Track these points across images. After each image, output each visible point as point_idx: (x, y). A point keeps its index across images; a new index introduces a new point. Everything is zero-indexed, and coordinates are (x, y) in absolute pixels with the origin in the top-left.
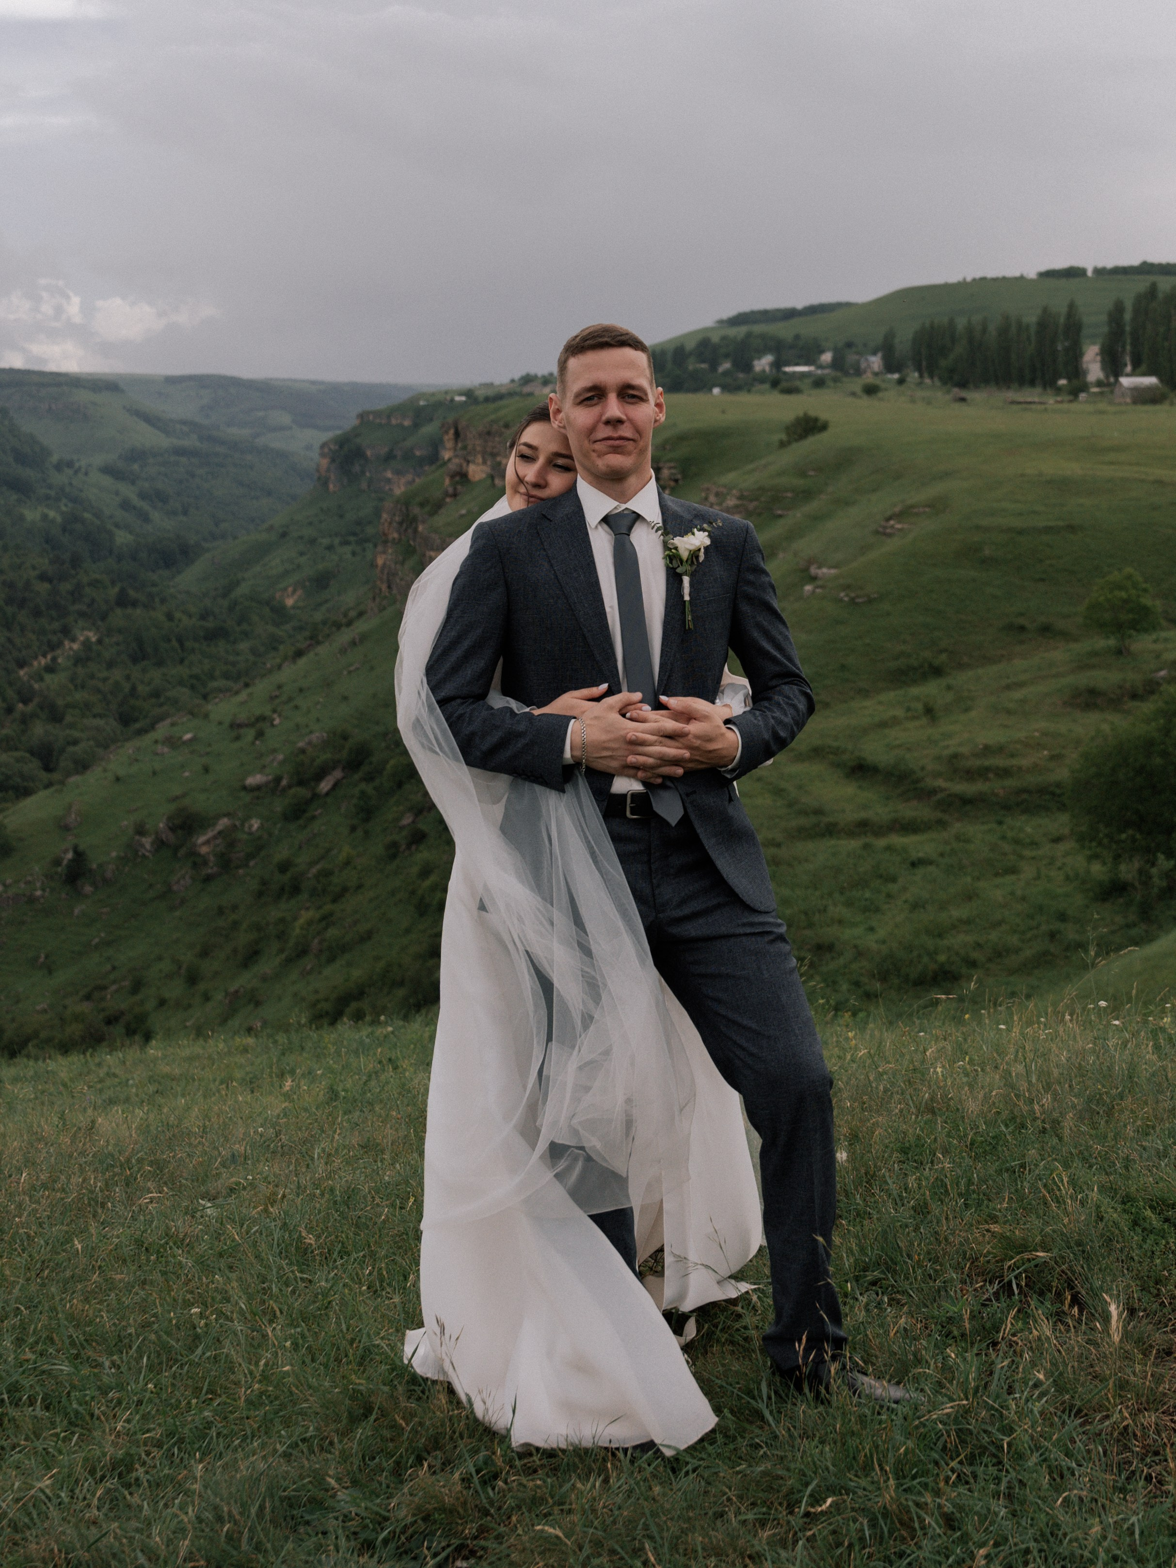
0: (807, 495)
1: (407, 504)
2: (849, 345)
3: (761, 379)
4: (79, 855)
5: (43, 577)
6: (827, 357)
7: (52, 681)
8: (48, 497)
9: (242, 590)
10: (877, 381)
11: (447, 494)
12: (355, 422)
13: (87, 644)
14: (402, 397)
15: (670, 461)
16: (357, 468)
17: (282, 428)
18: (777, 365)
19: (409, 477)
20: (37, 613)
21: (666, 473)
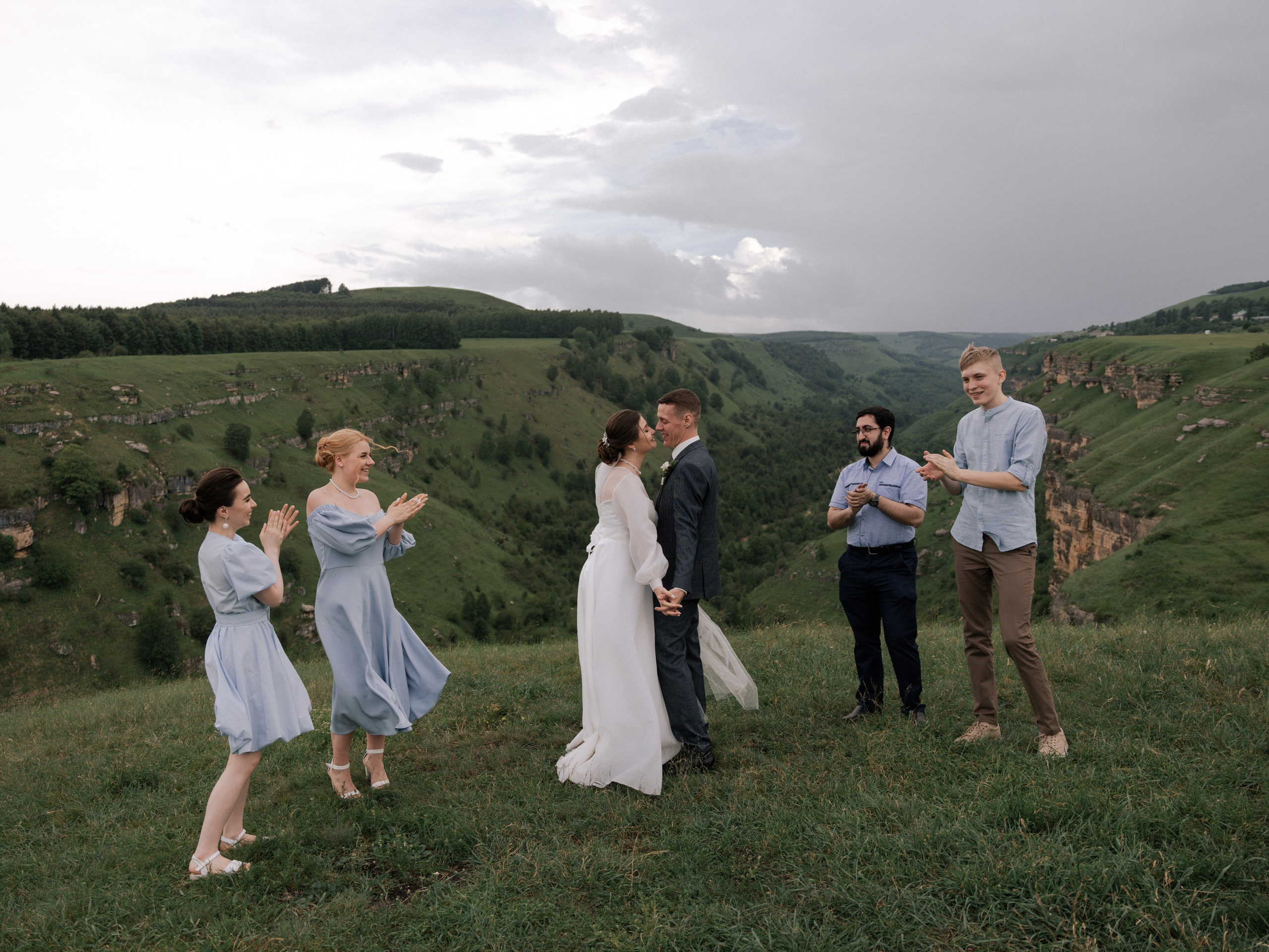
3: (1235, 324)
5: (840, 431)
8: (842, 393)
9: (936, 438)
11: (1044, 391)
14: (1021, 340)
18: (1248, 316)
19: (1024, 382)
20: (837, 448)
21: (1173, 379)
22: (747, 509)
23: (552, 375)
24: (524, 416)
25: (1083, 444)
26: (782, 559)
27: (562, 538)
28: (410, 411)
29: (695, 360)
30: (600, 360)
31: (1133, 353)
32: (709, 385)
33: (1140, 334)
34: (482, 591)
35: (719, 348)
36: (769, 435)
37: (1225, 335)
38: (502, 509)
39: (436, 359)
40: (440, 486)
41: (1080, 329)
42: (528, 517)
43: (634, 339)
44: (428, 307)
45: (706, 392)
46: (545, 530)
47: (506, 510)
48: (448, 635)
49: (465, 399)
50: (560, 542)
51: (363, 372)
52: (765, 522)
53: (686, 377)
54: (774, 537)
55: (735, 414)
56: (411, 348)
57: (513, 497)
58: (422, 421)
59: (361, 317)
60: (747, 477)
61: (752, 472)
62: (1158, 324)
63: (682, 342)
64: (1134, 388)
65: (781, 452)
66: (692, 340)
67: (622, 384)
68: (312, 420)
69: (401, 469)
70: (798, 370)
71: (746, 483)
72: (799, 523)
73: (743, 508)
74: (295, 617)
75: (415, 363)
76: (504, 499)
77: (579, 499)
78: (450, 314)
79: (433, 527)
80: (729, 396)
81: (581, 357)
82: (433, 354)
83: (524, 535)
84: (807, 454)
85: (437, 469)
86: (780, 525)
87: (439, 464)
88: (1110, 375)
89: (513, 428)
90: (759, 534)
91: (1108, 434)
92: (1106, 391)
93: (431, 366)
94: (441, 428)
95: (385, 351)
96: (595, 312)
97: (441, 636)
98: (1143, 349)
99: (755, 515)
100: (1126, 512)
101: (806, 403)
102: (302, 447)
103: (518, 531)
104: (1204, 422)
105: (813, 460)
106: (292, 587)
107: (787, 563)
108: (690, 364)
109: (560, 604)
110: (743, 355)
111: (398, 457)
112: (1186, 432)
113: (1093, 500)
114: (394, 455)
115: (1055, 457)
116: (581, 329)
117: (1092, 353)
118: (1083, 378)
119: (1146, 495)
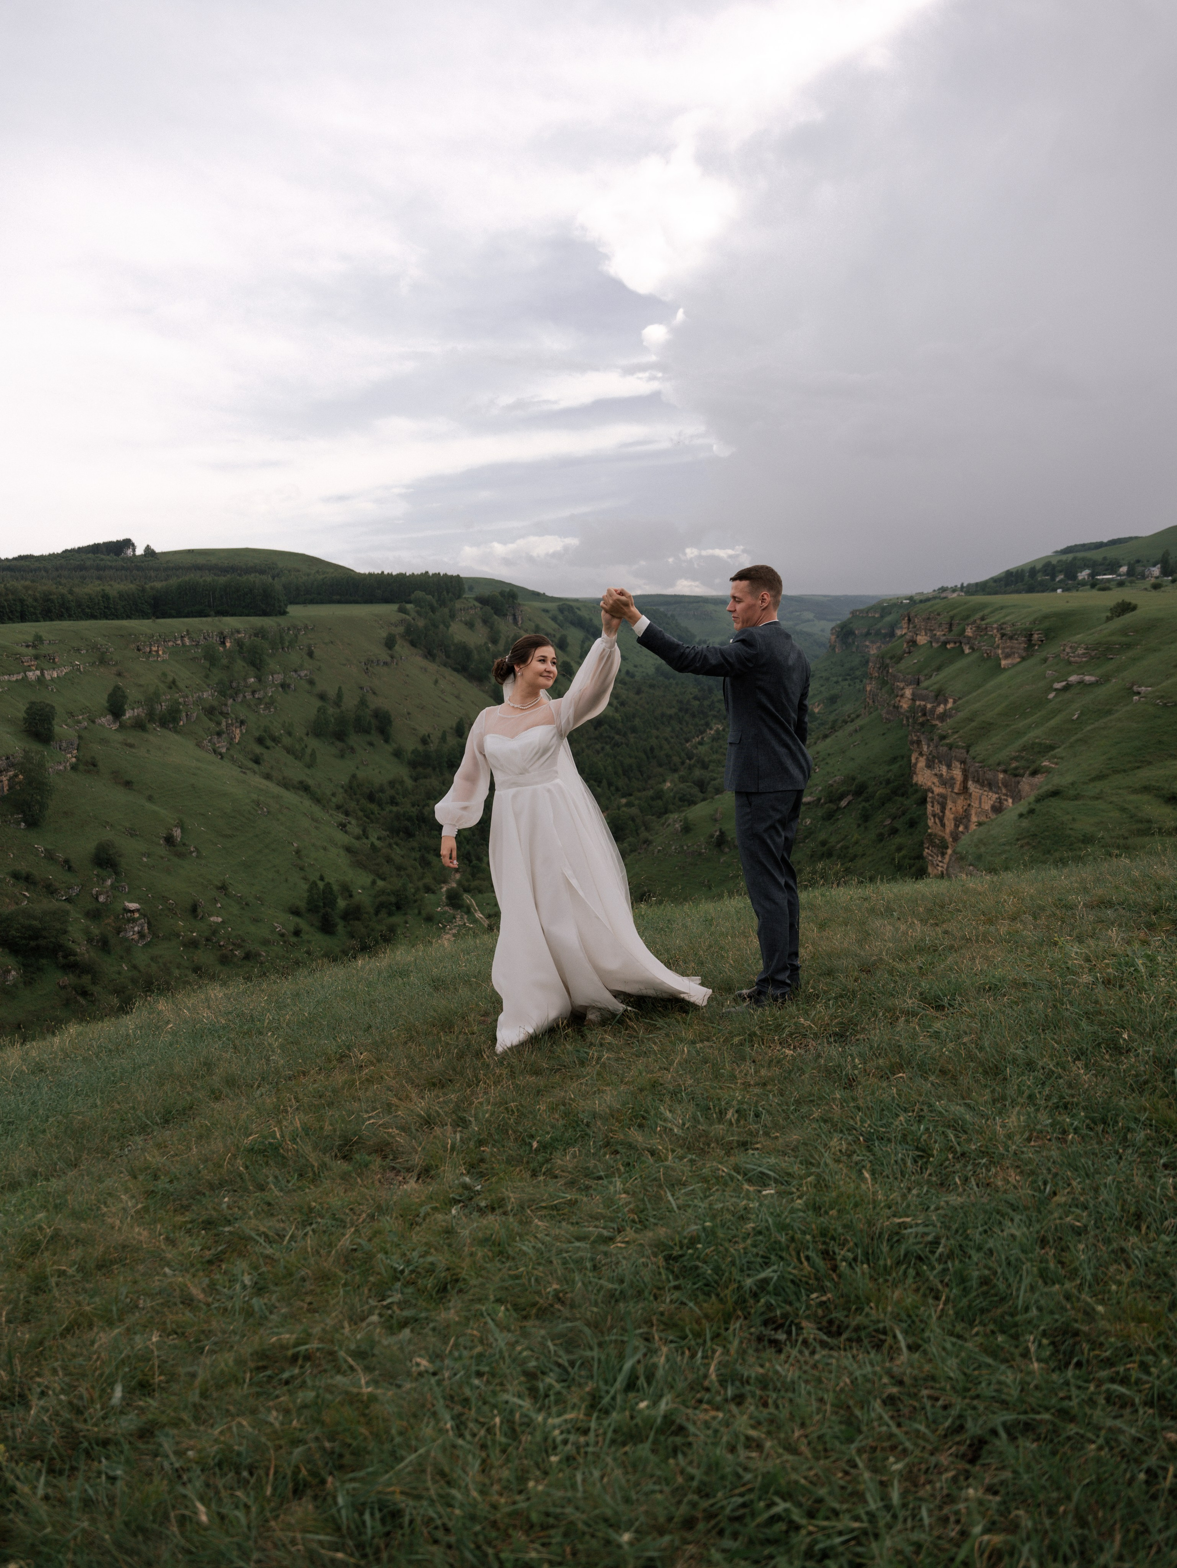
0: (1128, 646)
1: (883, 658)
2: (1139, 561)
4: (722, 834)
5: (696, 698)
6: (1124, 569)
7: (702, 749)
10: (1157, 581)
11: (905, 652)
12: (850, 616)
13: (717, 731)
14: (874, 602)
15: (1038, 630)
16: (850, 640)
17: (808, 621)
18: (1092, 575)
19: (878, 644)
20: (693, 716)
21: (1036, 637)
22: (605, 782)
23: (390, 643)
24: (362, 688)
25: (949, 705)
26: (644, 834)
27: (410, 819)
28: (234, 685)
29: (543, 626)
30: (441, 626)
31: (992, 612)
33: (989, 594)
34: (326, 880)
35: (566, 613)
36: (623, 704)
37: (1074, 594)
38: (341, 790)
39: (262, 627)
40: (272, 768)
41: (931, 590)
42: (371, 798)
43: (477, 604)
44: (248, 570)
46: (391, 812)
47: (346, 791)
48: (292, 929)
49: (296, 671)
50: (409, 824)
51: (179, 642)
52: (624, 796)
54: (634, 811)
56: (232, 615)
57: (354, 776)
58: (249, 696)
59: (174, 581)
60: (603, 749)
61: (606, 743)
62: (1007, 585)
63: (528, 607)
64: (998, 647)
65: (637, 722)
66: (537, 604)
67: (465, 652)
68: (125, 697)
69: (228, 749)
71: (601, 755)
72: (659, 795)
73: (600, 782)
74: (117, 917)
75: (238, 632)
76: (344, 780)
77: (425, 777)
78: (274, 578)
79: (269, 812)
81: (421, 623)
82: (258, 621)
83: (368, 817)
84: (663, 723)
85: (268, 748)
86: (640, 799)
87: (269, 743)
88: (970, 634)
89: (350, 702)
90: (619, 809)
91: (974, 695)
92: (967, 651)
93: (256, 635)
94: (271, 703)
95: (204, 619)
96: (434, 574)
97: (284, 931)
98: (1002, 608)
99: (613, 788)
100: (1005, 771)
102: (115, 727)
103: (360, 814)
104: (1074, 678)
105: (669, 729)
106: (112, 884)
107: (650, 838)
109: (413, 890)
110: (591, 620)
111: (224, 736)
112: (1057, 689)
113: (969, 761)
114: (219, 734)
115: (921, 720)
116: (419, 594)
117: (951, 613)
118: (943, 638)
119: (1024, 754)
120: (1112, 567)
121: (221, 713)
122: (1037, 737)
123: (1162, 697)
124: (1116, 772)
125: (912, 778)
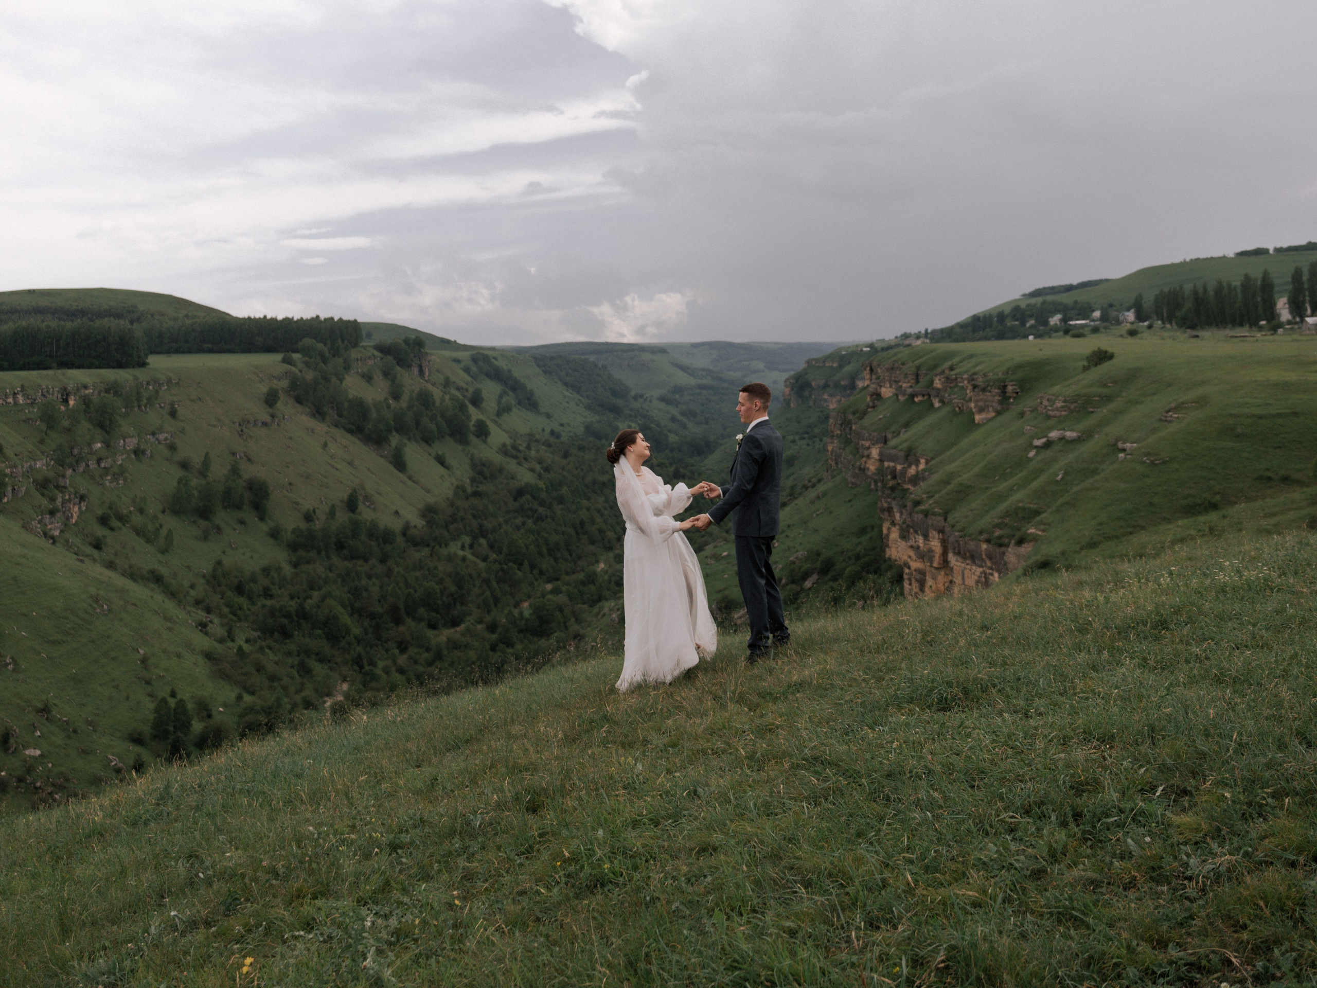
0: (1108, 398)
1: (844, 413)
2: (1111, 306)
3: (1055, 329)
6: (1097, 314)
8: (630, 416)
10: (1134, 327)
11: (868, 407)
12: (804, 366)
14: (830, 350)
15: (1012, 381)
16: (806, 393)
17: (758, 371)
18: (1065, 320)
19: (838, 398)
21: (1010, 388)
22: (526, 565)
23: (271, 400)
24: (234, 454)
25: (922, 466)
26: (574, 627)
27: (288, 616)
28: (76, 451)
29: (453, 378)
30: (334, 380)
31: (961, 361)
32: (471, 409)
33: (957, 341)
34: (179, 696)
35: (481, 363)
36: (547, 470)
38: (202, 581)
39: (115, 382)
40: (116, 554)
41: (892, 337)
42: (239, 589)
43: (376, 353)
44: (102, 314)
45: (468, 417)
46: (264, 606)
47: (208, 582)
48: (132, 763)
49: (153, 434)
50: (285, 621)
51: (10, 400)
52: (549, 582)
53: (443, 400)
54: (562, 599)
55: (504, 445)
56: (79, 367)
57: (219, 563)
58: (93, 465)
60: (524, 524)
61: (528, 517)
62: (974, 331)
63: (436, 356)
64: (970, 400)
65: (564, 490)
66: (447, 353)
67: (360, 407)
69: (62, 531)
70: (575, 388)
71: (522, 531)
72: (591, 579)
73: (521, 564)
75: (86, 387)
76: (207, 568)
77: (308, 562)
78: (132, 323)
79: (110, 610)
80: (495, 422)
81: (309, 375)
82: (110, 374)
83: (235, 614)
84: (595, 492)
85: (112, 529)
86: (568, 584)
87: (115, 523)
88: (939, 386)
89: (219, 471)
90: (543, 596)
91: (948, 453)
92: (937, 405)
93: (107, 391)
94: (120, 473)
95: (44, 372)
96: (326, 319)
97: (120, 765)
98: (972, 356)
99: (536, 572)
101: (588, 428)
103: (226, 610)
104: (1054, 434)
105: (603, 499)
107: (582, 632)
108: (447, 383)
109: (289, 707)
110: (510, 371)
111: (59, 515)
112: (1036, 447)
113: (947, 529)
114: (52, 513)
115: (891, 484)
116: (308, 341)
117: (917, 363)
118: (910, 391)
119: (1007, 520)
120: (1085, 312)
121: (57, 487)
122: (1021, 501)
123: (1147, 454)
124: (1108, 538)
125: (884, 551)
